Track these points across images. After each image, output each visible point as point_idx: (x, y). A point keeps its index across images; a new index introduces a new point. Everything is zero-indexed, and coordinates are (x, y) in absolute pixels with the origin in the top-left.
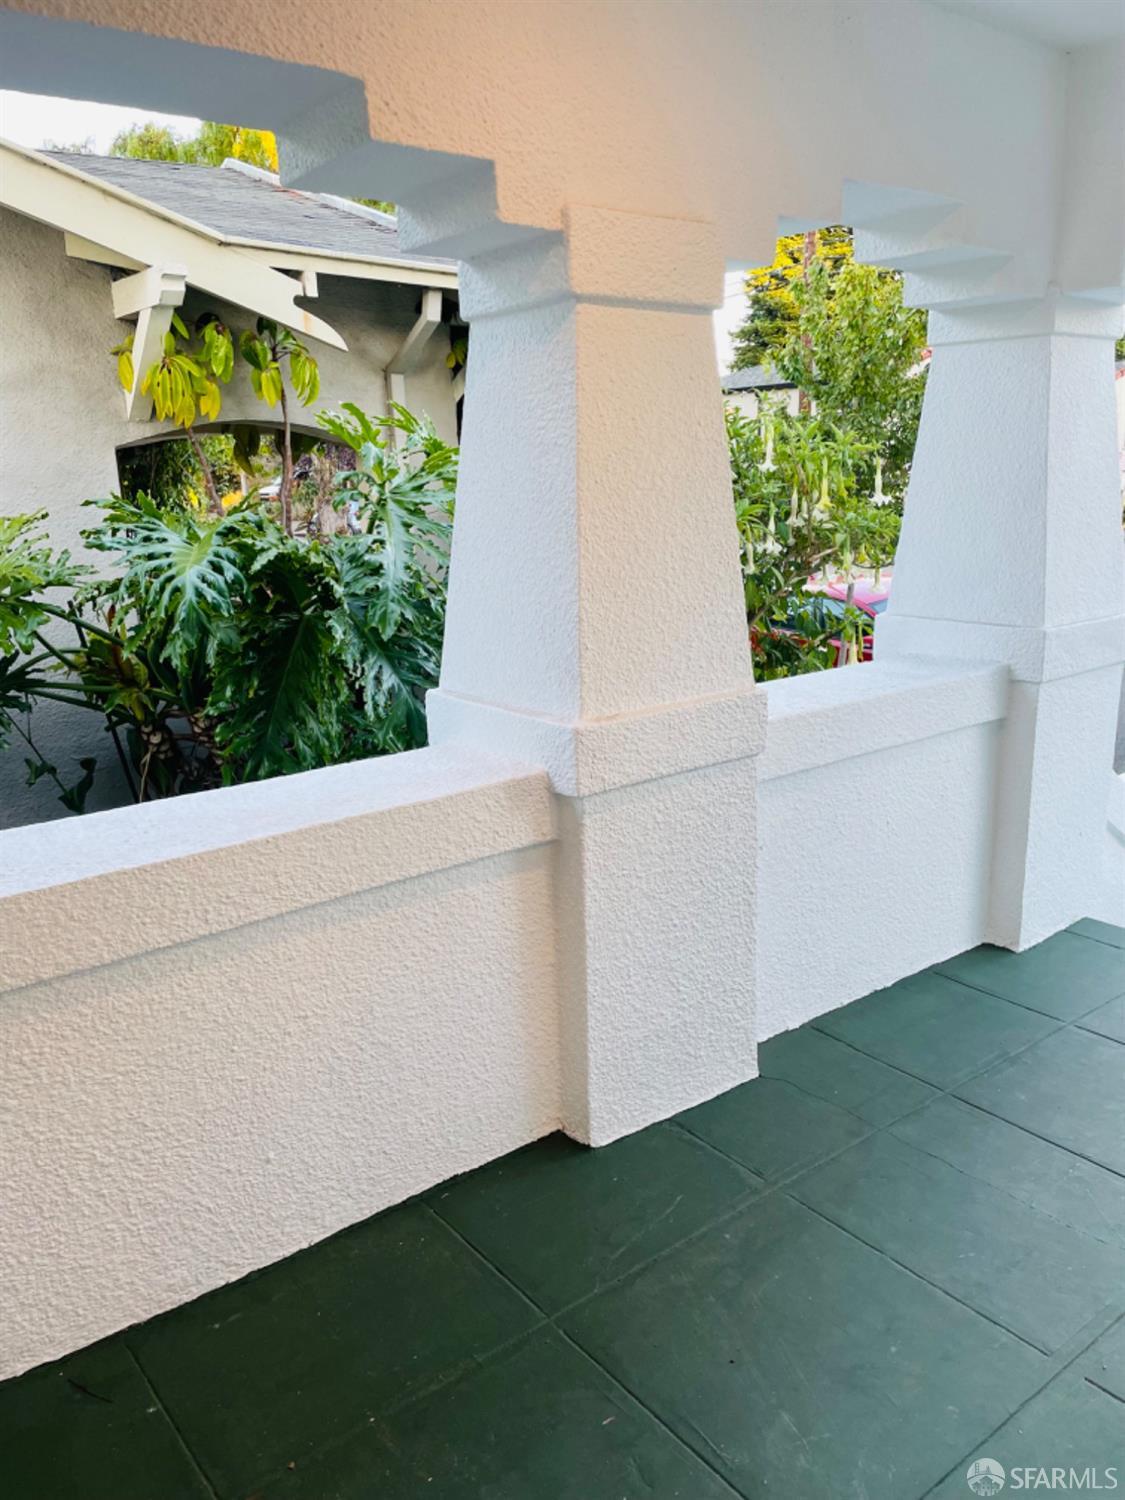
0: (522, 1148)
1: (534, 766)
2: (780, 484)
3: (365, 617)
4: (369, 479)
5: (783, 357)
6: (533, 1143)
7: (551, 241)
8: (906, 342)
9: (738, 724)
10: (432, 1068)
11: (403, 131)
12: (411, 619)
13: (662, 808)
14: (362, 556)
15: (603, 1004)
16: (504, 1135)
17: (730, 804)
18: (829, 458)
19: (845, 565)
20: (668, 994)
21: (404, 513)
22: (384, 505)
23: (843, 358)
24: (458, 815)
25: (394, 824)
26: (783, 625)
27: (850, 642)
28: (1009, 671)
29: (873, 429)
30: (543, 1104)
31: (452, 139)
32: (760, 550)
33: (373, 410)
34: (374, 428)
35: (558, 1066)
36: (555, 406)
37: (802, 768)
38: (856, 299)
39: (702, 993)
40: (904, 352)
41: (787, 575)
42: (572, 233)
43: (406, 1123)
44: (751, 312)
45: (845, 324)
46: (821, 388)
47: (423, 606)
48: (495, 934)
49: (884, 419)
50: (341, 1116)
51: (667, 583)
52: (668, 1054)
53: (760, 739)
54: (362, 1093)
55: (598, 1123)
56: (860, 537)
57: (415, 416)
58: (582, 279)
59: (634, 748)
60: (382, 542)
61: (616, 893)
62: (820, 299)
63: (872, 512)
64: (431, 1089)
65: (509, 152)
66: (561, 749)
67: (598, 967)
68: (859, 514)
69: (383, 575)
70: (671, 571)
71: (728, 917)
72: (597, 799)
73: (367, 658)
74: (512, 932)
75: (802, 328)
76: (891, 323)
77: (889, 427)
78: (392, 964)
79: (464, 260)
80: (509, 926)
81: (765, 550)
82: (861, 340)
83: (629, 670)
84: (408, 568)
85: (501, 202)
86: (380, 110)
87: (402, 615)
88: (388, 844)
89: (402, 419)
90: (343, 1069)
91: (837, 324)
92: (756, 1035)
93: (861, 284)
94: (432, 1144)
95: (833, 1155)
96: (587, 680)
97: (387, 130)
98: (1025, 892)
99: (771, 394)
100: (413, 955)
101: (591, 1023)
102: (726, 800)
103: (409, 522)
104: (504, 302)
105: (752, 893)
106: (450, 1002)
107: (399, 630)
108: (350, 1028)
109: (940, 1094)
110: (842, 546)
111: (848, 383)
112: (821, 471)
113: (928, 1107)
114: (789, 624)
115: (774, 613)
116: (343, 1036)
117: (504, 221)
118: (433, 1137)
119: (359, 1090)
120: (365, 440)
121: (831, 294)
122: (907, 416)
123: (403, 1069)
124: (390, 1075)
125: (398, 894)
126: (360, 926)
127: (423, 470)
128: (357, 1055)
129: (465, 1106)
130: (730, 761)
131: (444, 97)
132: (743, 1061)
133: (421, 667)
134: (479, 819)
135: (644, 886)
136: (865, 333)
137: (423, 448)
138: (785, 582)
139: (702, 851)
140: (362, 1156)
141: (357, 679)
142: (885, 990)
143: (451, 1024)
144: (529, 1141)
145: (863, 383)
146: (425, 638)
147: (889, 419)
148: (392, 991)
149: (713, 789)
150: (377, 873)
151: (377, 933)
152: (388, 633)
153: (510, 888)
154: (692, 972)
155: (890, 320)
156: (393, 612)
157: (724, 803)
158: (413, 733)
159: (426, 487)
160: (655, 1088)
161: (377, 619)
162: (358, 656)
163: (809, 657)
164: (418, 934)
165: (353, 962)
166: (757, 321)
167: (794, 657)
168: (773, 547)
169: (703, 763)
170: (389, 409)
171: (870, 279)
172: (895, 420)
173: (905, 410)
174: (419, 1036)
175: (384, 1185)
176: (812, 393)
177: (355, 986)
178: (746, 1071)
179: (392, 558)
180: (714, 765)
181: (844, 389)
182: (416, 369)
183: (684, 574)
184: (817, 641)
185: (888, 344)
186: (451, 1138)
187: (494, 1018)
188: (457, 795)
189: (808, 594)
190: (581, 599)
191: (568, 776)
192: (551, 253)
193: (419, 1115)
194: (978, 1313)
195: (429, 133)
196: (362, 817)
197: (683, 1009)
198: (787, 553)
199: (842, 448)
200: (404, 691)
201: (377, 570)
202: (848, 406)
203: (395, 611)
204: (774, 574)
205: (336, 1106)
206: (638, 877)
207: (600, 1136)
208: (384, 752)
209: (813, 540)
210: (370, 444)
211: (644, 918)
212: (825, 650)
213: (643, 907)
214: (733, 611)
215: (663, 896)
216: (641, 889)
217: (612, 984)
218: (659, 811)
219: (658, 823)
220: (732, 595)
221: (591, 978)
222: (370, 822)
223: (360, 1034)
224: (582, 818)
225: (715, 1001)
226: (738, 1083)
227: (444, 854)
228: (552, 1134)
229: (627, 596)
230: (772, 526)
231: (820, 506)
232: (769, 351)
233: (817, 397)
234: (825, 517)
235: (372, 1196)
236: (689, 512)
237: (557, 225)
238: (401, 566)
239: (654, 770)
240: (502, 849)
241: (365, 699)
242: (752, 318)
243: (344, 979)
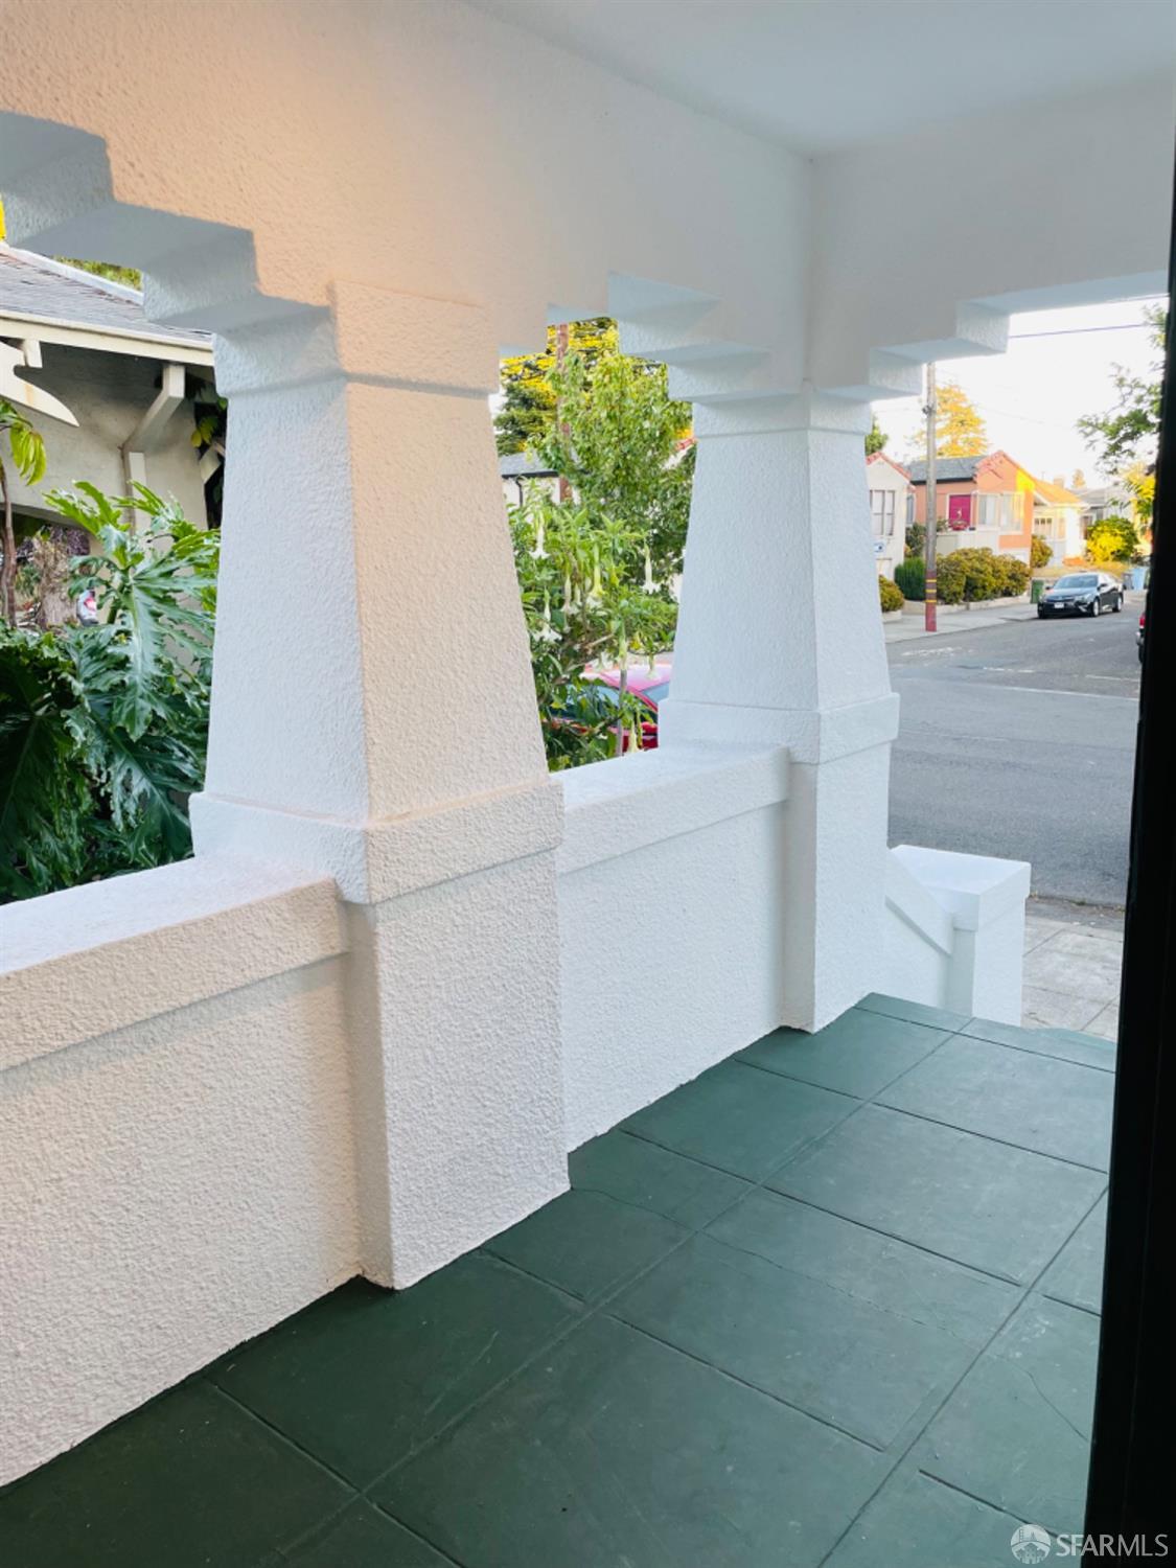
0: (317, 1301)
1: (317, 871)
2: (553, 572)
3: (110, 715)
4: (110, 564)
5: (545, 445)
6: (330, 1294)
7: (315, 318)
8: (663, 434)
9: (535, 817)
10: (211, 1221)
11: (150, 194)
12: (163, 715)
13: (460, 909)
14: (104, 648)
15: (404, 1130)
16: (297, 1289)
17: (530, 900)
18: (600, 546)
19: (621, 653)
20: (473, 1111)
21: (150, 601)
22: (128, 593)
23: (604, 448)
24: (234, 931)
25: (161, 947)
26: (564, 714)
27: (629, 729)
28: (788, 753)
29: (636, 519)
30: (339, 1248)
31: (205, 206)
32: (537, 637)
33: (111, 489)
34: (114, 510)
35: (356, 1204)
36: (329, 488)
37: (599, 859)
38: (613, 391)
39: (509, 1105)
40: (662, 443)
41: (564, 663)
42: (339, 309)
43: (182, 1290)
44: (506, 400)
45: (604, 415)
46: (584, 476)
47: (177, 702)
48: (280, 1062)
49: (646, 508)
50: (104, 1291)
51: (455, 672)
52: (475, 1177)
53: (558, 831)
54: (130, 1261)
55: (402, 1262)
56: (634, 624)
57: (160, 498)
58: (352, 359)
59: (429, 847)
60: (127, 633)
61: (414, 1005)
62: (578, 390)
63: (644, 599)
64: (210, 1247)
65: (269, 223)
66: (349, 853)
67: (397, 1088)
68: (631, 602)
69: (129, 669)
70: (459, 660)
71: (533, 1021)
72: (391, 904)
73: (113, 761)
74: (299, 1058)
75: (561, 418)
76: (647, 415)
77: (651, 517)
78: (162, 1108)
79: (220, 333)
80: (296, 1054)
81: (541, 638)
82: (620, 431)
83: (419, 764)
84: (158, 660)
85: (262, 274)
86: (124, 170)
87: (154, 712)
88: (153, 970)
89: (145, 500)
90: (106, 1236)
91: (596, 414)
92: (565, 1146)
93: (616, 376)
94: (214, 1310)
95: (652, 1266)
96: (375, 777)
97: (133, 192)
98: (817, 972)
99: (537, 481)
100: (187, 1095)
101: (391, 1151)
102: (526, 898)
103: (158, 611)
104: (267, 378)
105: (556, 994)
106: (230, 1144)
107: (150, 729)
108: (112, 1188)
109: (753, 1187)
110: (617, 634)
111: (610, 472)
112: (592, 559)
113: (743, 1202)
114: (570, 712)
115: (552, 702)
116: (105, 1197)
117: (264, 293)
118: (215, 1301)
119: (126, 1258)
120: (103, 522)
121: (587, 385)
122: (668, 505)
123: (178, 1228)
124: (163, 1236)
125: (167, 1027)
126: (122, 1067)
127: (171, 554)
128: (123, 1217)
129: (251, 1262)
130: (529, 856)
131: (196, 161)
132: (553, 1175)
133: (177, 769)
134: (259, 935)
135: (444, 995)
136: (623, 425)
137: (170, 532)
138: (563, 670)
139: (504, 954)
140: (132, 1335)
141: (102, 785)
142: (690, 1083)
143: (233, 1170)
144: (325, 1292)
145: (624, 473)
146: (179, 737)
147: (650, 508)
148: (162, 1139)
149: (512, 887)
150: (142, 1005)
151: (143, 1074)
152: (137, 733)
153: (296, 1010)
154: (497, 1084)
155: (646, 413)
156: (142, 709)
157: (524, 901)
158: (172, 843)
159: (175, 573)
160: (463, 1216)
161: (124, 716)
162: (102, 760)
163: (591, 745)
164: (192, 1071)
165: (115, 1109)
166: (512, 409)
167: (575, 745)
168: (550, 635)
169: (501, 859)
170: (128, 490)
171: (625, 372)
172: (657, 509)
173: (665, 499)
174: (196, 1187)
175: (159, 1364)
176: (574, 481)
177: (119, 1137)
178: (557, 1185)
179: (140, 651)
180: (512, 860)
181: (606, 479)
182: (157, 448)
183: (473, 663)
184: (597, 730)
185: (646, 435)
186: (236, 1300)
187: (281, 1158)
188: (232, 911)
189: (585, 682)
190: (365, 691)
191: (358, 882)
192: (317, 330)
193: (197, 1278)
194: (811, 1416)
195: (181, 198)
196: (122, 942)
197: (489, 1125)
198: (563, 640)
199: (611, 535)
200: (158, 797)
201: (122, 664)
202: (611, 495)
203: (145, 708)
204: (551, 662)
205: (98, 1279)
206: (438, 986)
207: (405, 1277)
208: (135, 867)
209: (588, 628)
210: (111, 527)
211: (445, 1030)
212: (606, 738)
213: (444, 1018)
214: (525, 701)
215: (464, 1005)
216: (441, 999)
217: (413, 1105)
218: (457, 914)
219: (457, 926)
220: (522, 684)
221: (390, 1102)
222: (132, 947)
223: (125, 1192)
224: (375, 926)
225: (523, 1114)
226: (549, 1199)
227: (219, 977)
228: (351, 1281)
229: (414, 686)
230: (547, 614)
231: (594, 593)
232: (530, 439)
233: (580, 486)
234: (599, 604)
235: (144, 1380)
236: (474, 599)
237: (324, 301)
238: (150, 658)
239: (450, 869)
240: (286, 967)
241: (112, 808)
242: (508, 406)
243: (104, 1131)
